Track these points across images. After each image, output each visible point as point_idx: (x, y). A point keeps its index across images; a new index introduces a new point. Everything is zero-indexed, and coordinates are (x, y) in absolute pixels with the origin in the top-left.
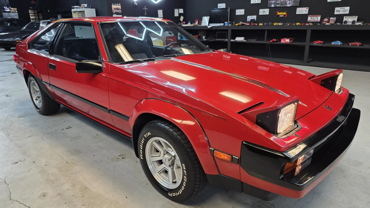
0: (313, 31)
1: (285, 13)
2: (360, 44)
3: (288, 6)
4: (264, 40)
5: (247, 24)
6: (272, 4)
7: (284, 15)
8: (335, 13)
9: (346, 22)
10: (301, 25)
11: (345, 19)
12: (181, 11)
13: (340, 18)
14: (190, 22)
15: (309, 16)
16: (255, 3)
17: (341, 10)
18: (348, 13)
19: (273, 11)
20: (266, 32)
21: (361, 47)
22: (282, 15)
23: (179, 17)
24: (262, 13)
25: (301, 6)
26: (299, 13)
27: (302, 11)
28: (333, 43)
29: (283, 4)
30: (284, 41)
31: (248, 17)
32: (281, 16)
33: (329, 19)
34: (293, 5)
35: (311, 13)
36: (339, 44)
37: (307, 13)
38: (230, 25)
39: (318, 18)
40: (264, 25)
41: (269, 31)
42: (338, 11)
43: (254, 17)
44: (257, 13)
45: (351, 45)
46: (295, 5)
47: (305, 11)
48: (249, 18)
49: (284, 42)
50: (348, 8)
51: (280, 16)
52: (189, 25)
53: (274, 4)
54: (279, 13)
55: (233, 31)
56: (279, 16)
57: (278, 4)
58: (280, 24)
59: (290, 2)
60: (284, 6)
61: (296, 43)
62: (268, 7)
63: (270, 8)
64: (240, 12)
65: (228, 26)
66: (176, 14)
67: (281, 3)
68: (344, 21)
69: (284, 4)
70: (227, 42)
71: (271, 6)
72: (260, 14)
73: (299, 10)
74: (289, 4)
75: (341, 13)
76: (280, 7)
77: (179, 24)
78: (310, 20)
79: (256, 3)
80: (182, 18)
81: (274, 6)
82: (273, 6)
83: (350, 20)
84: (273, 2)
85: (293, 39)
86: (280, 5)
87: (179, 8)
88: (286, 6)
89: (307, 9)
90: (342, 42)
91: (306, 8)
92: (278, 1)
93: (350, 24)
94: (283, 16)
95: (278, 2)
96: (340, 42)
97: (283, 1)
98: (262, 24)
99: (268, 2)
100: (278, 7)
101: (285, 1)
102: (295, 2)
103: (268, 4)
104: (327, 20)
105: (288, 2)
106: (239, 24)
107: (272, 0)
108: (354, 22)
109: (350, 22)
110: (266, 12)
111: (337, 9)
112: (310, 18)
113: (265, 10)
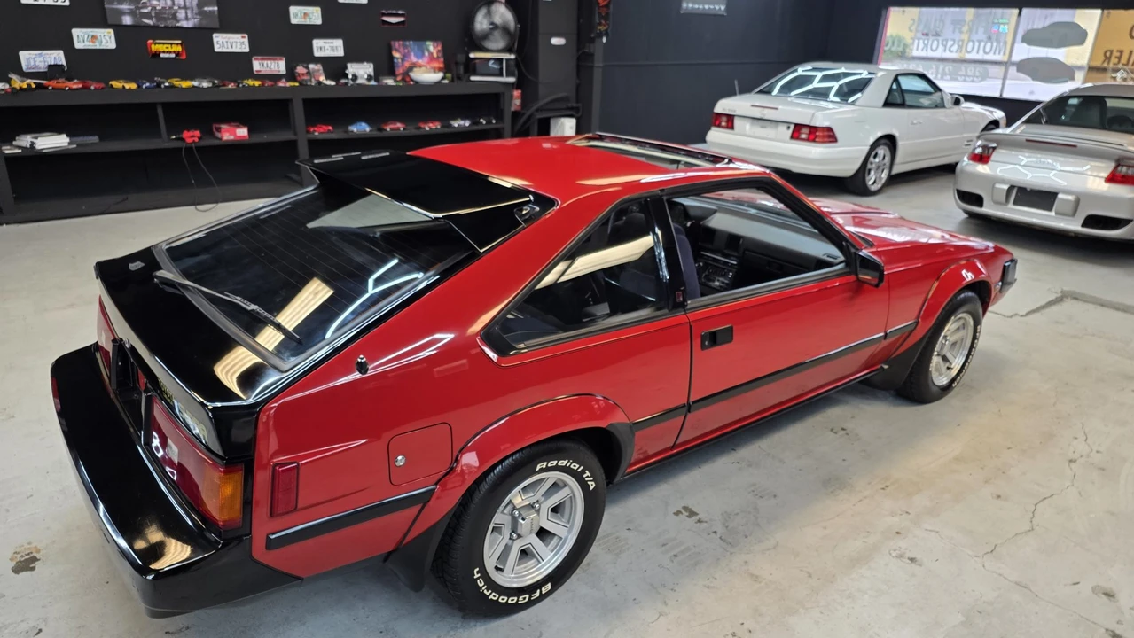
1: (179, 48)
2: (404, 126)
3: (185, 24)
4: (158, 134)
6: (122, 13)
7: (178, 54)
9: (355, 77)
10: (263, 85)
11: (349, 70)
13: (335, 67)
15: (256, 59)
17: (327, 46)
19: (131, 37)
20: (160, 111)
22: (168, 52)
24: (87, 43)
25: (225, 28)
26: (224, 50)
27: (231, 43)
28: (353, 129)
29: (165, 19)
30: (231, 135)
32: (167, 55)
33: (307, 68)
34: (199, 24)
35: (258, 49)
36: (367, 129)
37: (247, 50)
39: (279, 66)
40: (140, 87)
42: (321, 48)
43: (57, 57)
44: (66, 44)
45: (389, 130)
46: (205, 24)
47: (239, 44)
49: (232, 138)
51: (162, 55)
53: (132, 13)
54: (154, 48)
56: (156, 54)
57: (148, 16)
58: (201, 84)
59: (186, 13)
60: (170, 23)
61: (265, 138)
62: (110, 22)
63: (120, 30)
67: (156, 13)
68: (350, 74)
69: (169, 19)
71: (121, 20)
73: (220, 40)
74: (187, 19)
76: (155, 27)
78: (260, 71)
81: (135, 21)
82: (127, 20)
83: (361, 71)
84: (125, 7)
86: (154, 19)
88: (178, 25)
89: (243, 37)
90: (369, 124)
91: (239, 36)
92: (146, 7)
93: (365, 82)
94: (173, 55)
95: (145, 10)
96: (364, 124)
97: (163, 8)
98: (133, 86)
99: (104, 9)
100: (148, 26)
101: (171, 8)
102: (202, 13)
103: (108, 14)
104: (305, 71)
105: (181, 14)
106: (29, 85)
107: (121, 3)
108: (369, 78)
109: (362, 78)
110: (106, 39)
111: (317, 43)
112: (258, 65)
113: (99, 32)
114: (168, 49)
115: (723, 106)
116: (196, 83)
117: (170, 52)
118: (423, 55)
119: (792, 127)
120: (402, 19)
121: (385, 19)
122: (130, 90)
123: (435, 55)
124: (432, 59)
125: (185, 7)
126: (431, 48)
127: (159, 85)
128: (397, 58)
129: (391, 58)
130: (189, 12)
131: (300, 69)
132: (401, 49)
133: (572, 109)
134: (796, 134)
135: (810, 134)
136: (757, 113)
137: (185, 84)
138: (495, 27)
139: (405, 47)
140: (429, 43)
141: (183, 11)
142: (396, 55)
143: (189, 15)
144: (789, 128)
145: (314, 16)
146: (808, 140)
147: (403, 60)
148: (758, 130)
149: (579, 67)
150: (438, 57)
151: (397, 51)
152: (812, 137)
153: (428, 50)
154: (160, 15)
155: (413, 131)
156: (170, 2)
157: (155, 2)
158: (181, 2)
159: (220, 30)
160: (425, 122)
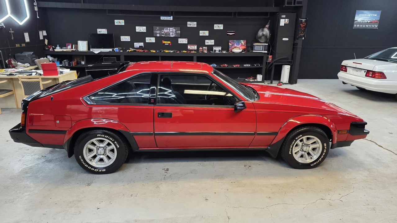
2: (227, 65)
5: (141, 51)
6: (157, 33)
7: (169, 44)
8: (206, 44)
9: (215, 51)
11: (214, 48)
12: (45, 33)
13: (210, 48)
14: (59, 45)
15: (189, 45)
16: (140, 31)
17: (209, 42)
18: (214, 44)
19: (159, 39)
21: (228, 68)
23: (44, 40)
24: (149, 41)
25: (182, 37)
26: (181, 43)
27: (183, 41)
29: (167, 35)
31: (135, 44)
32: (167, 44)
33: (203, 48)
34: (175, 36)
35: (190, 43)
36: (215, 66)
37: (187, 43)
38: (121, 51)
41: (162, 57)
43: (142, 44)
44: (144, 41)
45: (222, 66)
46: (177, 36)
47: (185, 41)
48: (137, 45)
50: (213, 41)
52: (58, 49)
53: (159, 33)
54: (164, 42)
55: (125, 56)
56: (164, 44)
57: (163, 34)
60: (168, 36)
62: (154, 36)
63: (156, 38)
64: (125, 39)
65: (119, 52)
68: (214, 50)
73: (180, 40)
74: (172, 35)
75: (209, 44)
76: (165, 37)
77: (46, 49)
78: (189, 49)
79: (142, 31)
80: (46, 42)
81: (160, 36)
82: (158, 35)
83: (217, 49)
84: (158, 32)
88: (170, 36)
90: (216, 64)
91: (185, 39)
92: (163, 32)
93: (218, 52)
96: (215, 65)
97: (167, 32)
98: (155, 51)
99: (153, 32)
100: (163, 37)
101: (169, 32)
102: (176, 33)
103: (154, 34)
104: (202, 49)
105: (171, 34)
106: (132, 50)
107: (157, 31)
108: (219, 51)
109: (217, 51)
110: (153, 40)
111: (206, 41)
112: (189, 47)
113: (151, 38)
114: (167, 43)
115: (344, 63)
116: (170, 51)
118: (239, 44)
119: (366, 71)
120: (234, 33)
121: (228, 34)
122: (154, 52)
123: (243, 44)
124: (242, 45)
125: (172, 32)
126: (242, 42)
127: (161, 52)
128: (230, 45)
129: (229, 45)
130: (173, 33)
131: (201, 48)
132: (232, 43)
133: (289, 62)
134: (367, 74)
135: (372, 74)
136: (354, 65)
137: (167, 51)
138: (263, 35)
139: (233, 42)
140: (241, 41)
141: (171, 33)
142: (230, 44)
143: (173, 34)
144: (365, 72)
145: (206, 33)
146: (372, 77)
147: (232, 46)
148: (355, 72)
149: (293, 48)
150: (244, 45)
151: (231, 43)
152: (374, 76)
153: (241, 43)
154: (166, 34)
155: (230, 67)
156: (168, 30)
157: (165, 31)
158: (171, 30)
159: (180, 38)
160: (235, 64)
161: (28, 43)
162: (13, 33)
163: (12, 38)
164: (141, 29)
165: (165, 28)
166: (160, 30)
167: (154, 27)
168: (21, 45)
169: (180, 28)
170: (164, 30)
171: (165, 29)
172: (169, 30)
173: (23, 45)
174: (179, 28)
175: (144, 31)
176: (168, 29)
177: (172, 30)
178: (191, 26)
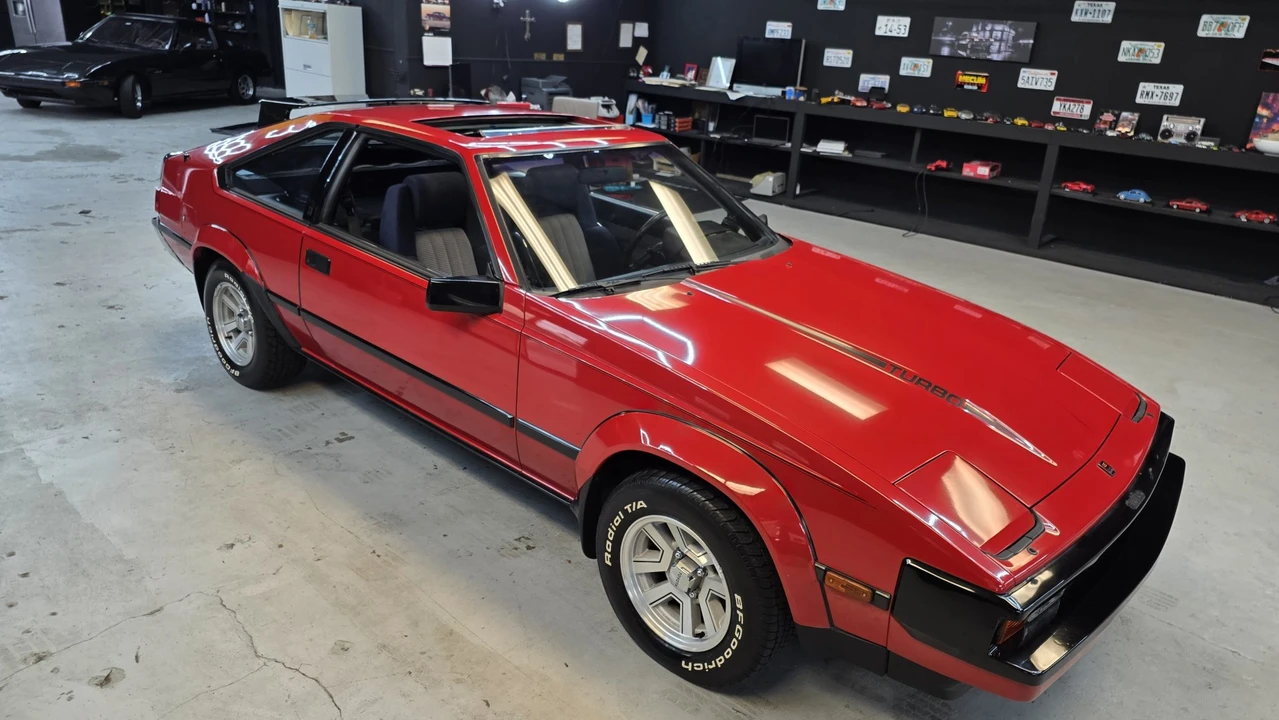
0: (1064, 151)
1: (982, 81)
2: (1204, 207)
3: (995, 57)
4: (907, 159)
5: (859, 104)
6: (942, 44)
7: (980, 86)
8: (1139, 100)
9: (1168, 133)
10: (1030, 125)
11: (1167, 123)
12: (642, 30)
13: (1151, 117)
14: (667, 68)
15: (1058, 100)
16: (889, 34)
17: (1158, 92)
18: (1176, 102)
19: (946, 67)
20: (918, 137)
21: (1205, 217)
23: (634, 50)
24: (909, 71)
25: (1035, 62)
26: (1028, 87)
27: (1037, 79)
28: (1122, 196)
29: (978, 51)
30: (971, 171)
31: (864, 78)
32: (970, 87)
33: (1118, 116)
34: (1010, 57)
35: (1063, 89)
36: (1142, 200)
37: (1052, 88)
38: (802, 99)
39: (1084, 110)
40: (911, 111)
41: (926, 132)
42: (1148, 94)
43: (883, 81)
44: (892, 69)
45: (1175, 207)
46: (1015, 58)
47: (1045, 80)
48: (867, 81)
49: (972, 174)
50: (1178, 89)
51: (966, 87)
52: (664, 79)
53: (951, 45)
54: (962, 79)
55: (811, 119)
56: (961, 85)
57: (964, 48)
58: (964, 116)
59: (1000, 46)
60: (981, 56)
61: (1009, 182)
62: (931, 52)
63: (939, 61)
64: (838, 58)
65: (796, 102)
66: (625, 42)
67: (972, 46)
68: (1162, 128)
69: (982, 51)
70: (787, 154)
71: (940, 50)
72: (903, 72)
73: (1026, 75)
74: (999, 52)
75: (1156, 101)
76: (968, 59)
77: (632, 74)
78: (1058, 113)
79: (894, 34)
80: (642, 55)
81: (951, 52)
82: (945, 51)
83: (1181, 128)
84: (947, 39)
85: (1000, 165)
86: (968, 51)
87: (634, 19)
88: (989, 57)
89: (1052, 74)
90: (1149, 194)
91: (1048, 72)
92: (965, 39)
93: (1181, 141)
94: (975, 88)
95: (964, 42)
96: (1143, 193)
97: (981, 40)
98: (907, 110)
99: (930, 38)
100: (962, 58)
101: (987, 40)
102: (1016, 46)
103: (932, 44)
104: (1111, 118)
105: (995, 46)
107: (945, 34)
108: (1191, 136)
109: (1179, 135)
110: (922, 68)
112: (1058, 106)
113: (921, 61)
114: (971, 80)
116: (959, 115)
117: (973, 84)
121: (1266, 60)
122: (901, 113)
125: (1001, 40)
127: (927, 112)
128: (1261, 117)
129: (1255, 114)
130: (1003, 44)
131: (1107, 116)
132: (1276, 105)
137: (948, 114)
141: (997, 44)
142: (1262, 111)
143: (1002, 48)
145: (1153, 52)
147: (1270, 120)
151: (1267, 106)
154: (975, 47)
155: (1220, 217)
156: (987, 34)
157: (975, 34)
158: (999, 34)
159: (1032, 64)
160: (1248, 208)
161: (575, 53)
162: (531, 23)
163: (526, 37)
164: (893, 26)
165: (977, 24)
166: (957, 31)
167: (938, 20)
168: (550, 56)
169: (1038, 28)
170: (970, 30)
171: (974, 29)
172: (991, 31)
173: (559, 57)
174: (1033, 25)
175: (901, 35)
176: (989, 28)
177: (1003, 31)
178: (1089, 18)
